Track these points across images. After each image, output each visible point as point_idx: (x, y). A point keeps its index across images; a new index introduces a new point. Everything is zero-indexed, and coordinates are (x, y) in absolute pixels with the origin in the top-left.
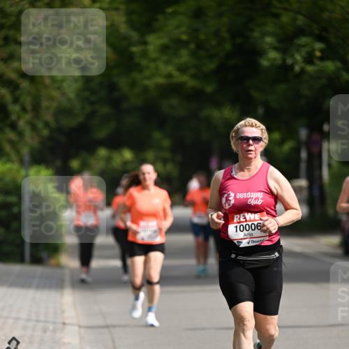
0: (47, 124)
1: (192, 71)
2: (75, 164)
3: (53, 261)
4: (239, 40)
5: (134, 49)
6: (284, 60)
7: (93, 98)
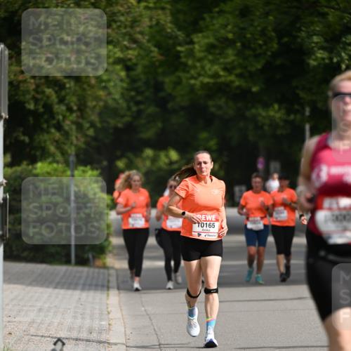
0: (92, 125)
1: (238, 71)
2: (120, 164)
3: (98, 263)
4: (286, 39)
5: (179, 48)
6: (331, 59)
7: (139, 98)
